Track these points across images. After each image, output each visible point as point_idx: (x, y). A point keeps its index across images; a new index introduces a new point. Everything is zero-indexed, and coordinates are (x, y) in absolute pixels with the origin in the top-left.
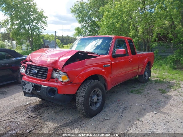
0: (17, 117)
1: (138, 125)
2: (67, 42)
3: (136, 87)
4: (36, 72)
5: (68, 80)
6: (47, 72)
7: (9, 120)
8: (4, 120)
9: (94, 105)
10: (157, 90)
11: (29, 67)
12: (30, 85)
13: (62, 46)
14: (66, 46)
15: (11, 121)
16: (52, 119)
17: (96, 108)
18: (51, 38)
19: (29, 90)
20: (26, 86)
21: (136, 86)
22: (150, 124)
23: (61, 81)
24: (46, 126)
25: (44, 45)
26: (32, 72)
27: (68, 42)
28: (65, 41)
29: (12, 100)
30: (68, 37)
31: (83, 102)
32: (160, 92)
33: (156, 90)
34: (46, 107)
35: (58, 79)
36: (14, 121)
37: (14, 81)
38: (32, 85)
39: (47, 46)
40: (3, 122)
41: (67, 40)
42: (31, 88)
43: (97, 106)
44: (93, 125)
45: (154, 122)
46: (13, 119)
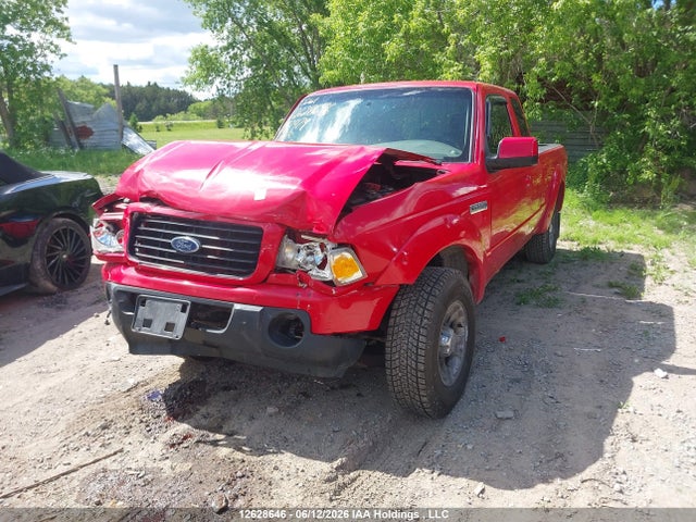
0: (121, 451)
1: (635, 429)
2: (149, 108)
3: (522, 281)
4: (194, 246)
5: (358, 275)
6: (258, 248)
7: (94, 467)
8: (66, 469)
9: (446, 368)
10: (602, 287)
11: (142, 228)
12: (166, 304)
13: (134, 125)
14: (149, 126)
15: (105, 471)
16: (286, 440)
17: (454, 378)
18: (82, 92)
19: (170, 327)
20: (143, 312)
21: (522, 277)
22: (671, 419)
23: (325, 282)
24: (277, 475)
25: (69, 126)
26: (168, 246)
27: (154, 108)
28: (141, 106)
29: (48, 372)
30: (154, 88)
31: (421, 359)
32: (616, 293)
33: (598, 286)
34: (226, 389)
35: (307, 272)
36: (115, 466)
37: (17, 288)
38: (180, 306)
39: (84, 127)
40: (69, 476)
41: (149, 102)
42: (181, 320)
43: (455, 371)
44: (469, 447)
45: (679, 412)
46: (108, 461)
